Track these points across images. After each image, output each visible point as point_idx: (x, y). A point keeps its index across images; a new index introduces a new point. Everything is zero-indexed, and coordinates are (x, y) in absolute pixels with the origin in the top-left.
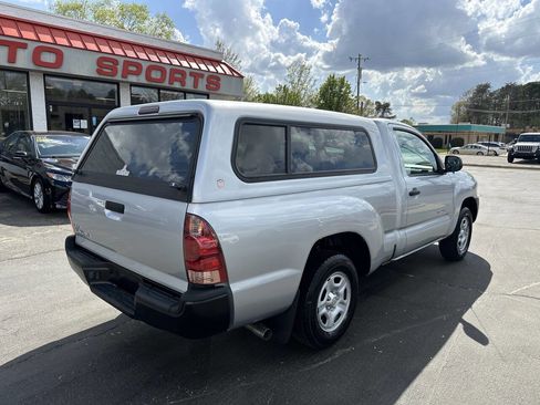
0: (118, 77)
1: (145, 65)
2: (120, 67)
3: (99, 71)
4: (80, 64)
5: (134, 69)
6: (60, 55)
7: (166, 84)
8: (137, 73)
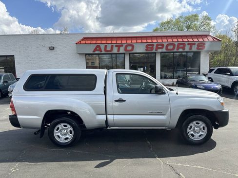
0: (154, 51)
1: (165, 44)
2: (155, 47)
3: (146, 50)
4: (140, 49)
5: (161, 46)
6: (133, 46)
7: (175, 50)
8: (162, 48)
